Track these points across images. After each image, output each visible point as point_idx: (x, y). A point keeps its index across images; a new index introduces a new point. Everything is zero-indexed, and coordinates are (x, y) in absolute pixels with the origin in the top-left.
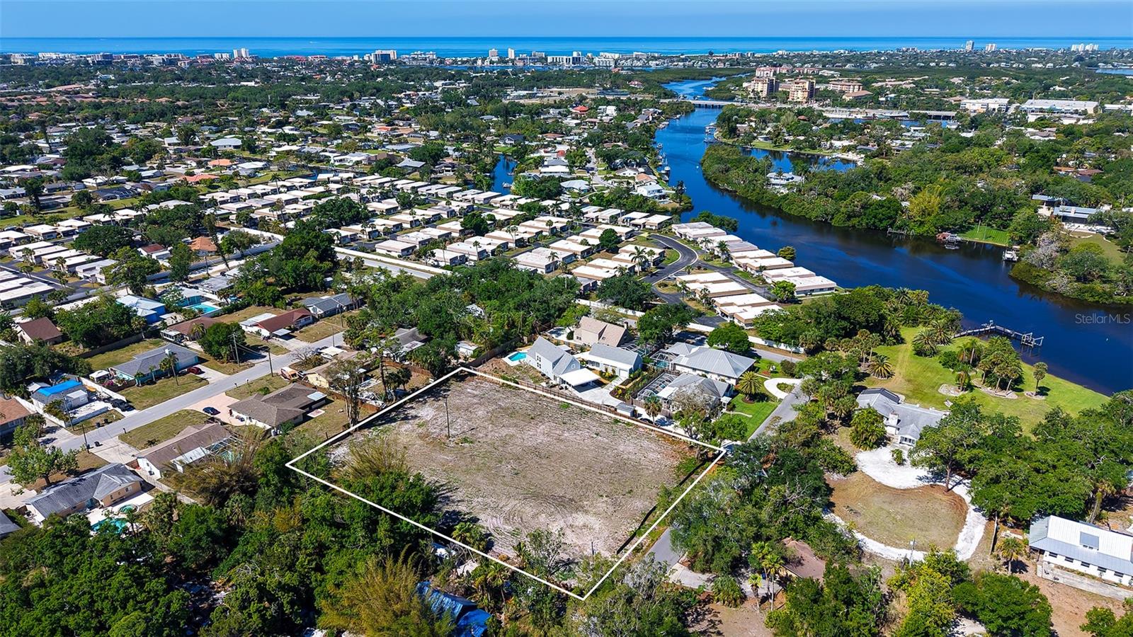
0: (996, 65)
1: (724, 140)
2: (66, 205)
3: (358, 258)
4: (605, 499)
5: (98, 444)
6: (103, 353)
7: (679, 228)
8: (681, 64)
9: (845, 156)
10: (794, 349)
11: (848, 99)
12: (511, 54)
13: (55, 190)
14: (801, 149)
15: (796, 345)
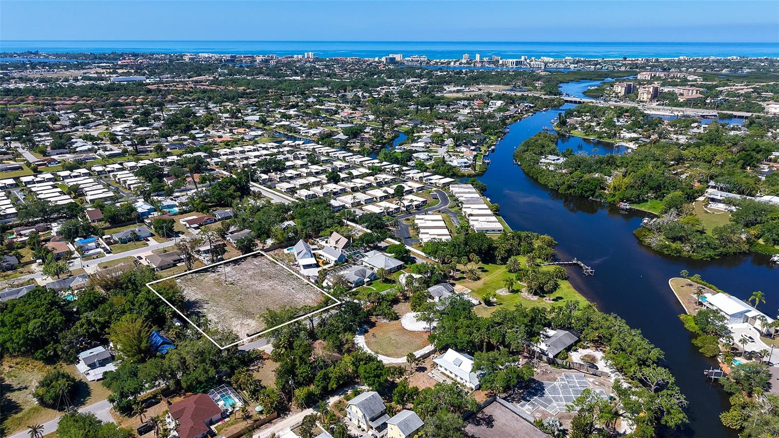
1: (557, 129)
2: (151, 151)
5: (88, 266)
6: (116, 228)
7: (452, 187)
8: (593, 67)
9: (627, 144)
11: (682, 100)
13: (151, 142)
14: (601, 138)
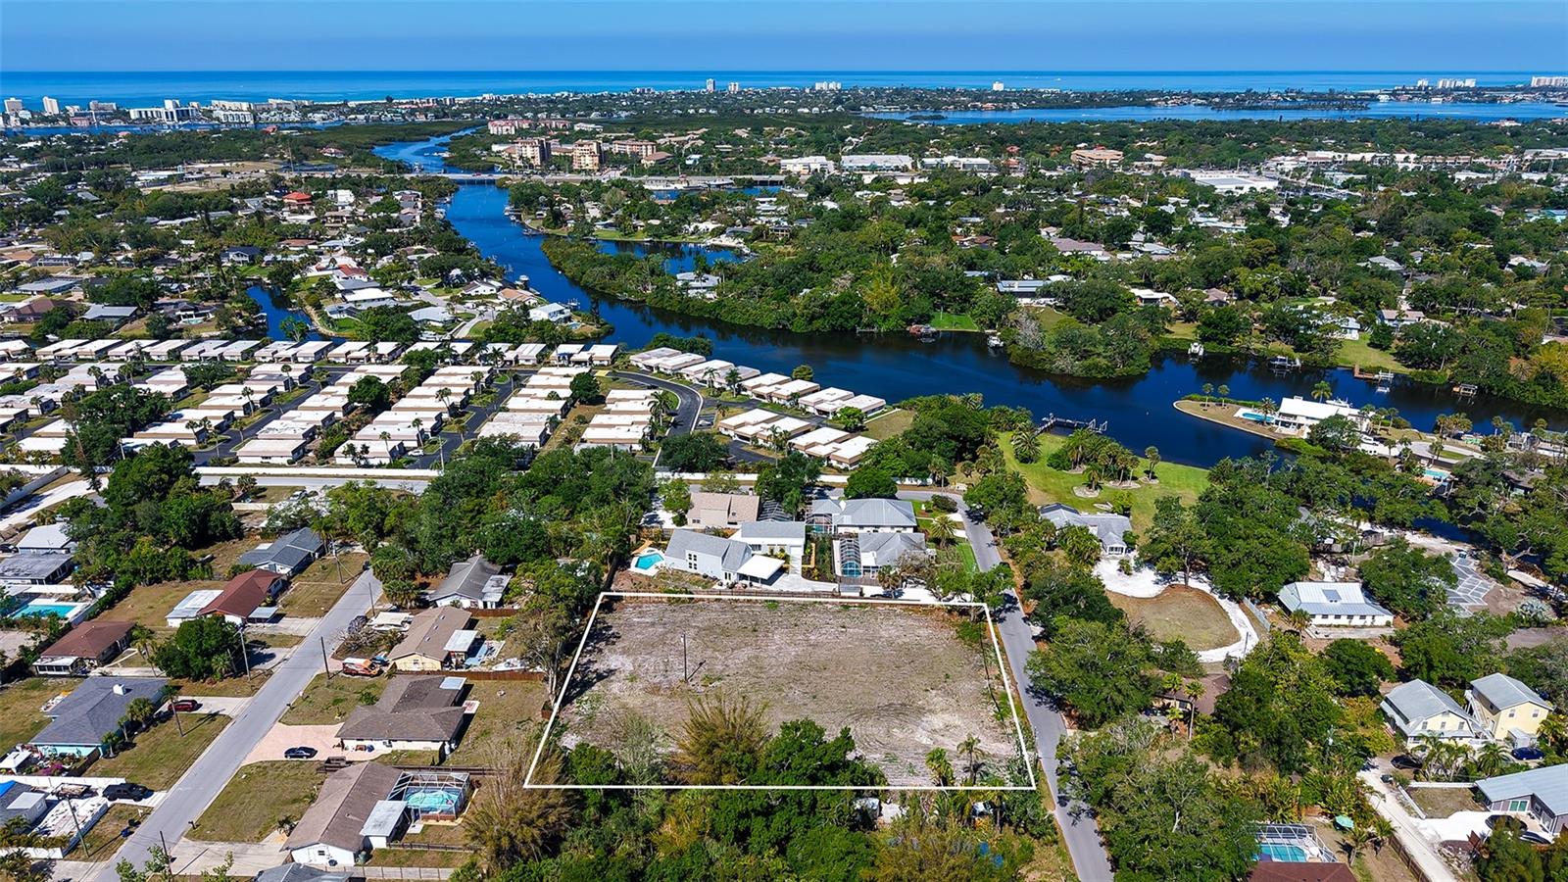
0: (761, 111)
1: (549, 231)
3: (244, 476)
4: (934, 692)
7: (644, 359)
8: (361, 117)
9: (717, 242)
10: (919, 482)
11: (650, 164)
12: (51, 107)
14: (659, 236)
15: (924, 477)
